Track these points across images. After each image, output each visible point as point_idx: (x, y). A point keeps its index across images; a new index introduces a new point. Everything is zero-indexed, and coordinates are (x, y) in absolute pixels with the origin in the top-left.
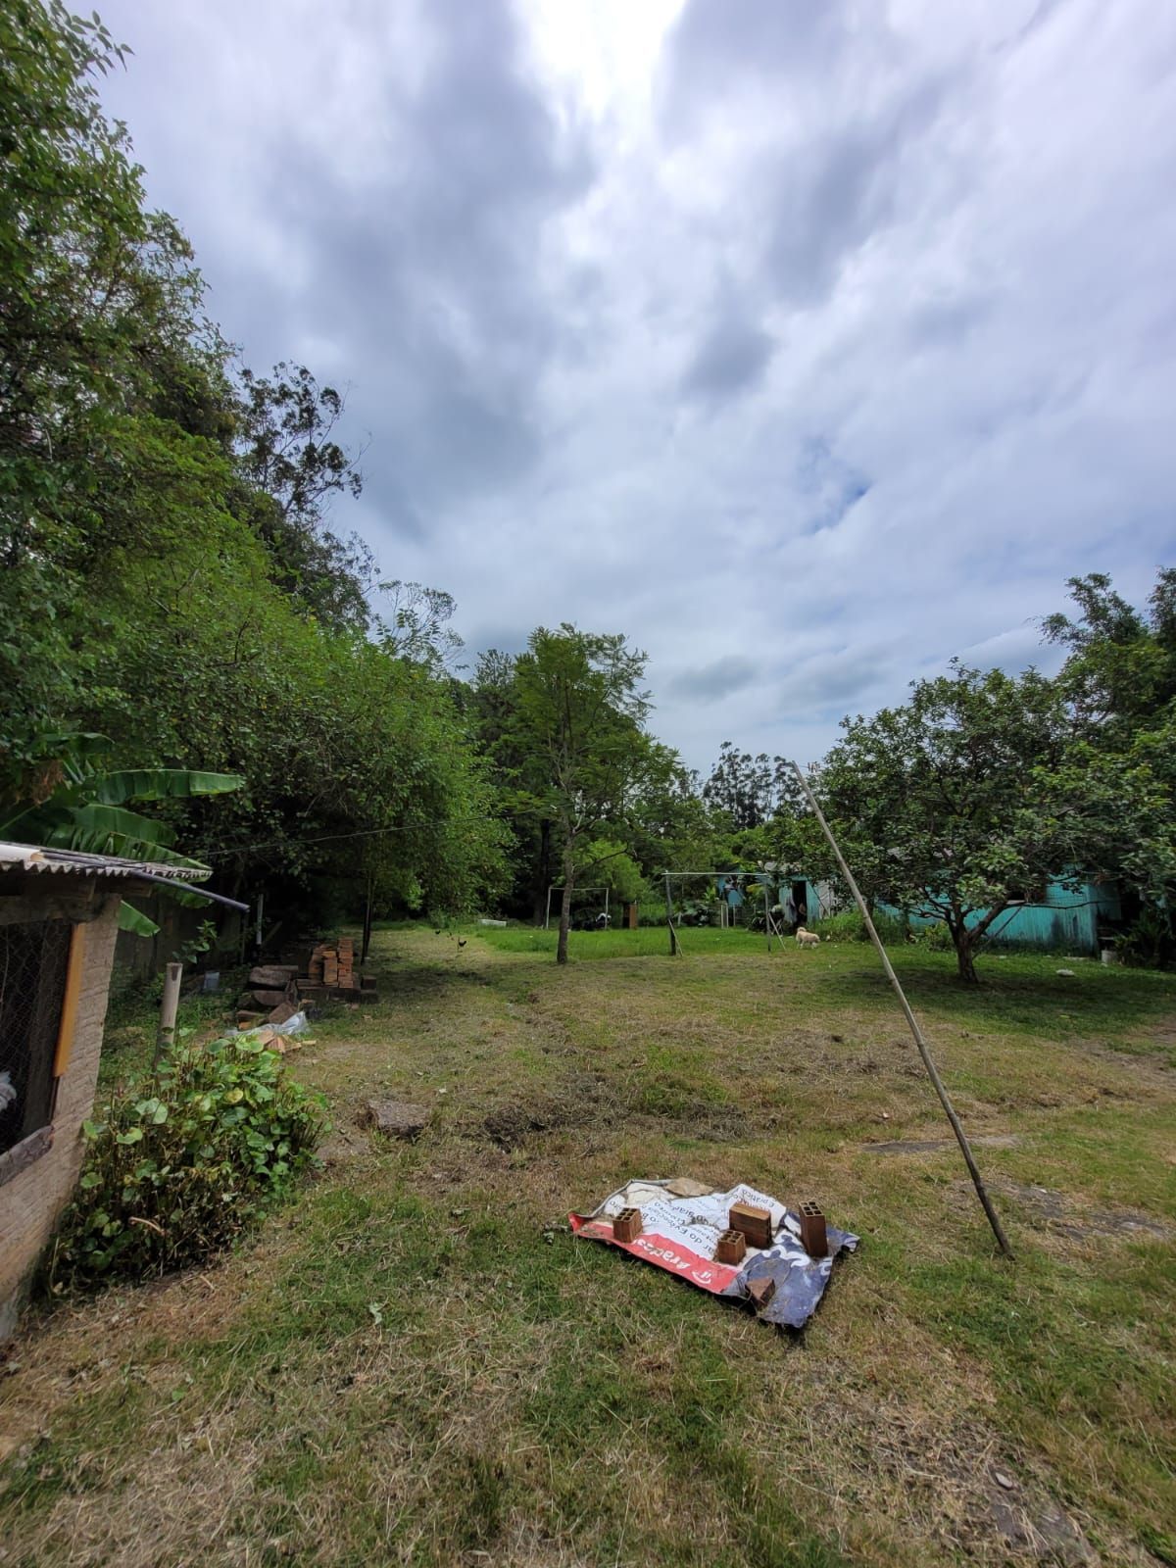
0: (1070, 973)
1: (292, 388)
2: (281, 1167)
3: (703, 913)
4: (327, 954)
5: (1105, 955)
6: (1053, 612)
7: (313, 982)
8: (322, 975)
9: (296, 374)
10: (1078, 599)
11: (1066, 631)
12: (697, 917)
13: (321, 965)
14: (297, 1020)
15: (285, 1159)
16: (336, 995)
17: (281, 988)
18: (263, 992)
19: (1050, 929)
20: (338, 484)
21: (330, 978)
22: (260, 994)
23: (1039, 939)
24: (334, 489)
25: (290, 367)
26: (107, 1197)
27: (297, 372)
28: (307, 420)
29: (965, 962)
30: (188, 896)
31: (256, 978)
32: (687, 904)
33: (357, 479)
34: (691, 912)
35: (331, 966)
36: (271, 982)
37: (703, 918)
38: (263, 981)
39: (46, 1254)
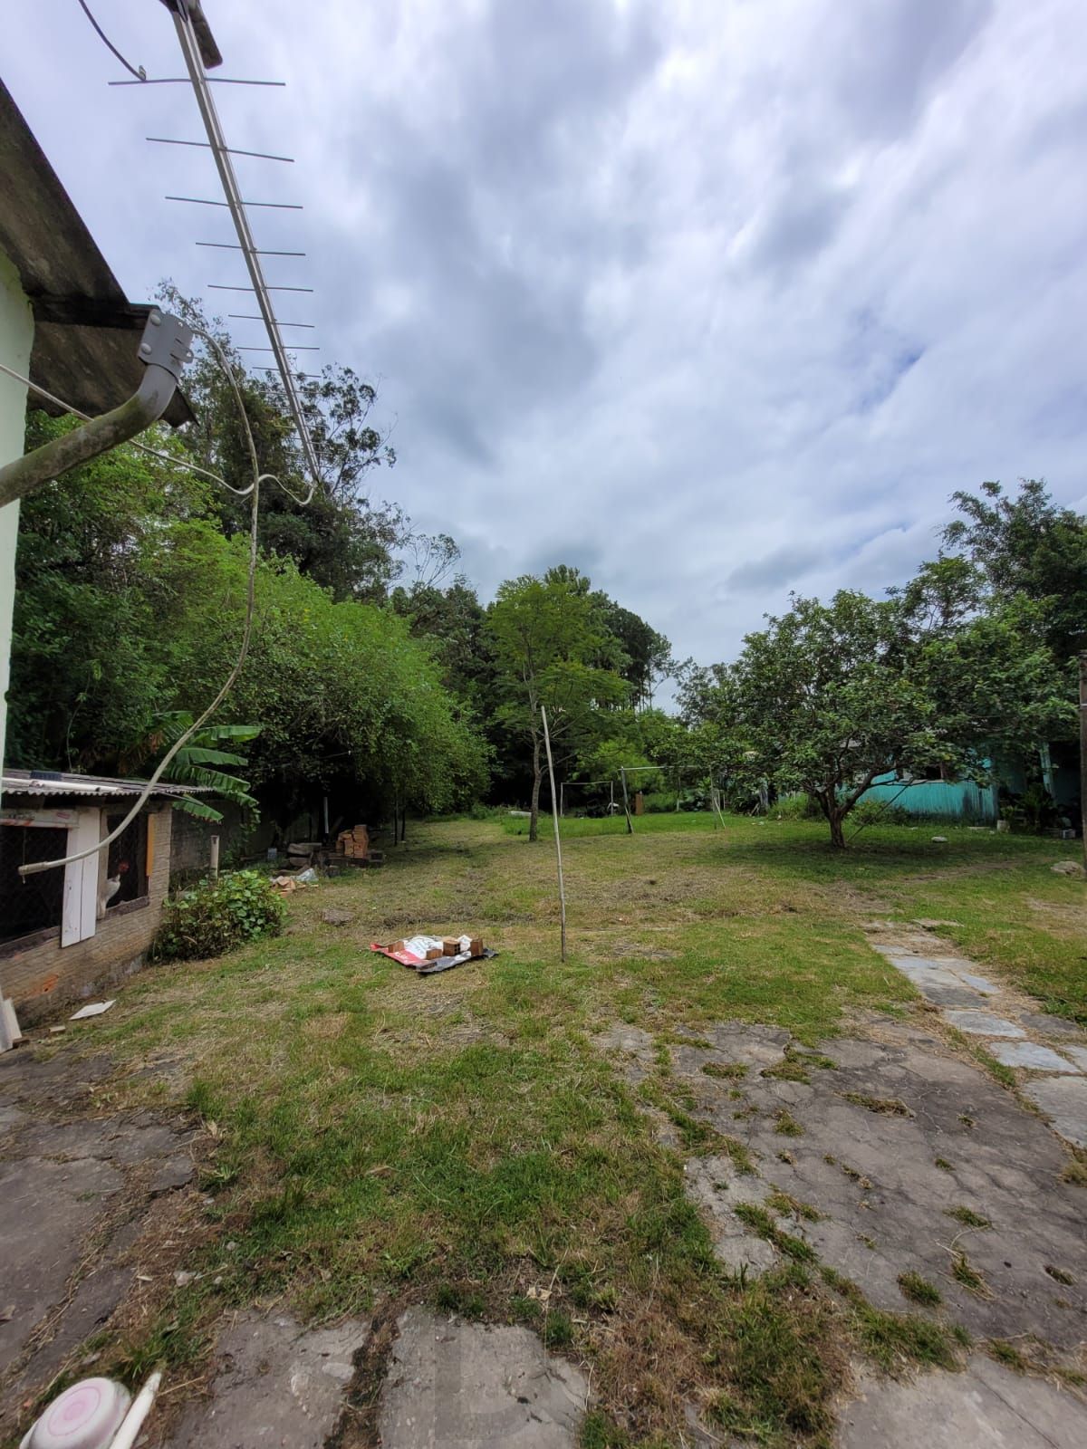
0: (943, 839)
1: (338, 384)
2: (258, 929)
3: (700, 799)
4: (345, 836)
5: (999, 824)
6: (952, 521)
7: (339, 855)
8: (344, 849)
9: (342, 373)
10: (966, 510)
11: (965, 537)
12: (695, 804)
13: (343, 843)
14: (308, 874)
15: (260, 926)
16: (352, 863)
17: (307, 856)
18: (294, 858)
19: (961, 803)
20: (377, 460)
21: (348, 852)
22: (293, 859)
23: (953, 812)
24: (372, 464)
25: (335, 368)
26: (175, 927)
27: (342, 371)
28: (350, 409)
29: (836, 831)
30: (243, 801)
31: (291, 850)
32: (687, 792)
33: (392, 453)
34: (690, 799)
35: (349, 843)
36: (301, 853)
37: (699, 804)
38: (296, 852)
39: (151, 946)
